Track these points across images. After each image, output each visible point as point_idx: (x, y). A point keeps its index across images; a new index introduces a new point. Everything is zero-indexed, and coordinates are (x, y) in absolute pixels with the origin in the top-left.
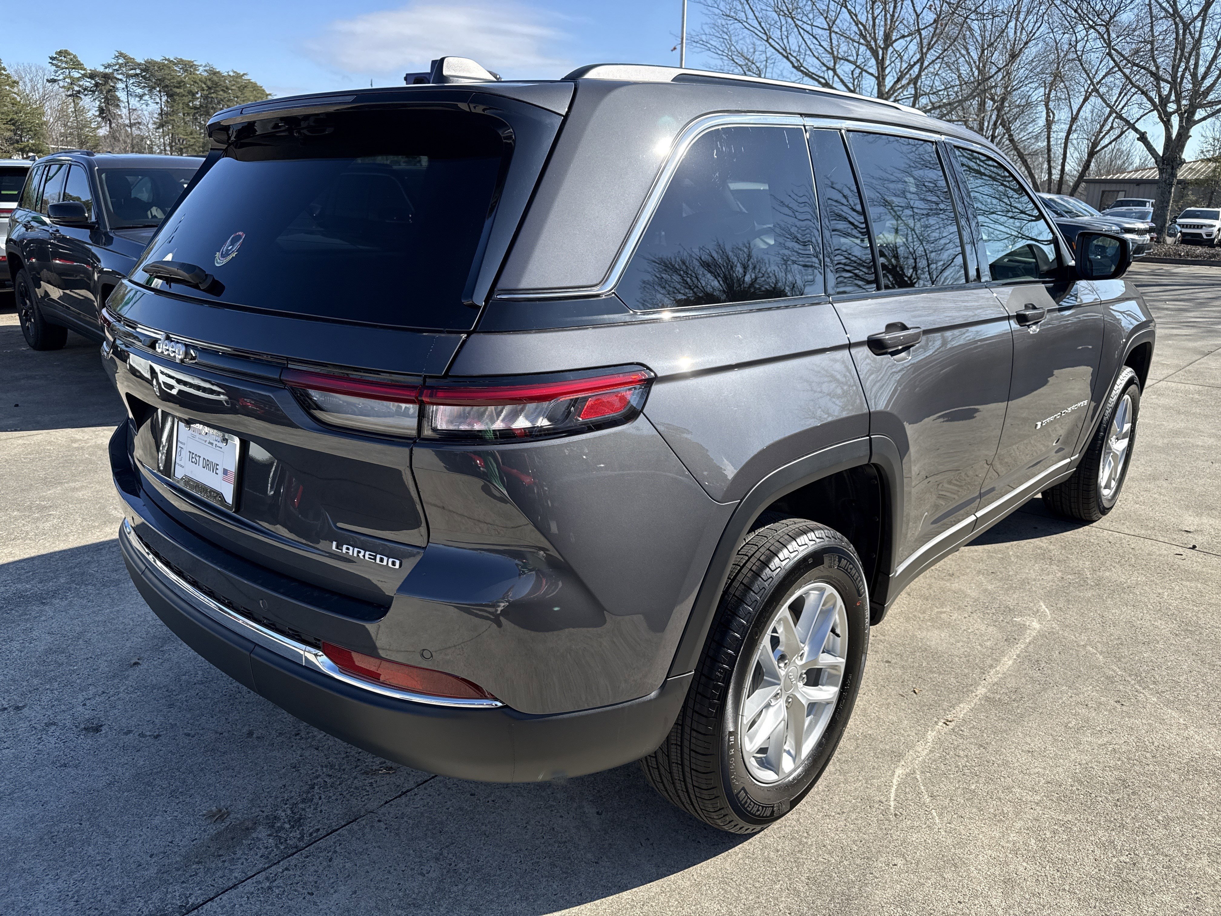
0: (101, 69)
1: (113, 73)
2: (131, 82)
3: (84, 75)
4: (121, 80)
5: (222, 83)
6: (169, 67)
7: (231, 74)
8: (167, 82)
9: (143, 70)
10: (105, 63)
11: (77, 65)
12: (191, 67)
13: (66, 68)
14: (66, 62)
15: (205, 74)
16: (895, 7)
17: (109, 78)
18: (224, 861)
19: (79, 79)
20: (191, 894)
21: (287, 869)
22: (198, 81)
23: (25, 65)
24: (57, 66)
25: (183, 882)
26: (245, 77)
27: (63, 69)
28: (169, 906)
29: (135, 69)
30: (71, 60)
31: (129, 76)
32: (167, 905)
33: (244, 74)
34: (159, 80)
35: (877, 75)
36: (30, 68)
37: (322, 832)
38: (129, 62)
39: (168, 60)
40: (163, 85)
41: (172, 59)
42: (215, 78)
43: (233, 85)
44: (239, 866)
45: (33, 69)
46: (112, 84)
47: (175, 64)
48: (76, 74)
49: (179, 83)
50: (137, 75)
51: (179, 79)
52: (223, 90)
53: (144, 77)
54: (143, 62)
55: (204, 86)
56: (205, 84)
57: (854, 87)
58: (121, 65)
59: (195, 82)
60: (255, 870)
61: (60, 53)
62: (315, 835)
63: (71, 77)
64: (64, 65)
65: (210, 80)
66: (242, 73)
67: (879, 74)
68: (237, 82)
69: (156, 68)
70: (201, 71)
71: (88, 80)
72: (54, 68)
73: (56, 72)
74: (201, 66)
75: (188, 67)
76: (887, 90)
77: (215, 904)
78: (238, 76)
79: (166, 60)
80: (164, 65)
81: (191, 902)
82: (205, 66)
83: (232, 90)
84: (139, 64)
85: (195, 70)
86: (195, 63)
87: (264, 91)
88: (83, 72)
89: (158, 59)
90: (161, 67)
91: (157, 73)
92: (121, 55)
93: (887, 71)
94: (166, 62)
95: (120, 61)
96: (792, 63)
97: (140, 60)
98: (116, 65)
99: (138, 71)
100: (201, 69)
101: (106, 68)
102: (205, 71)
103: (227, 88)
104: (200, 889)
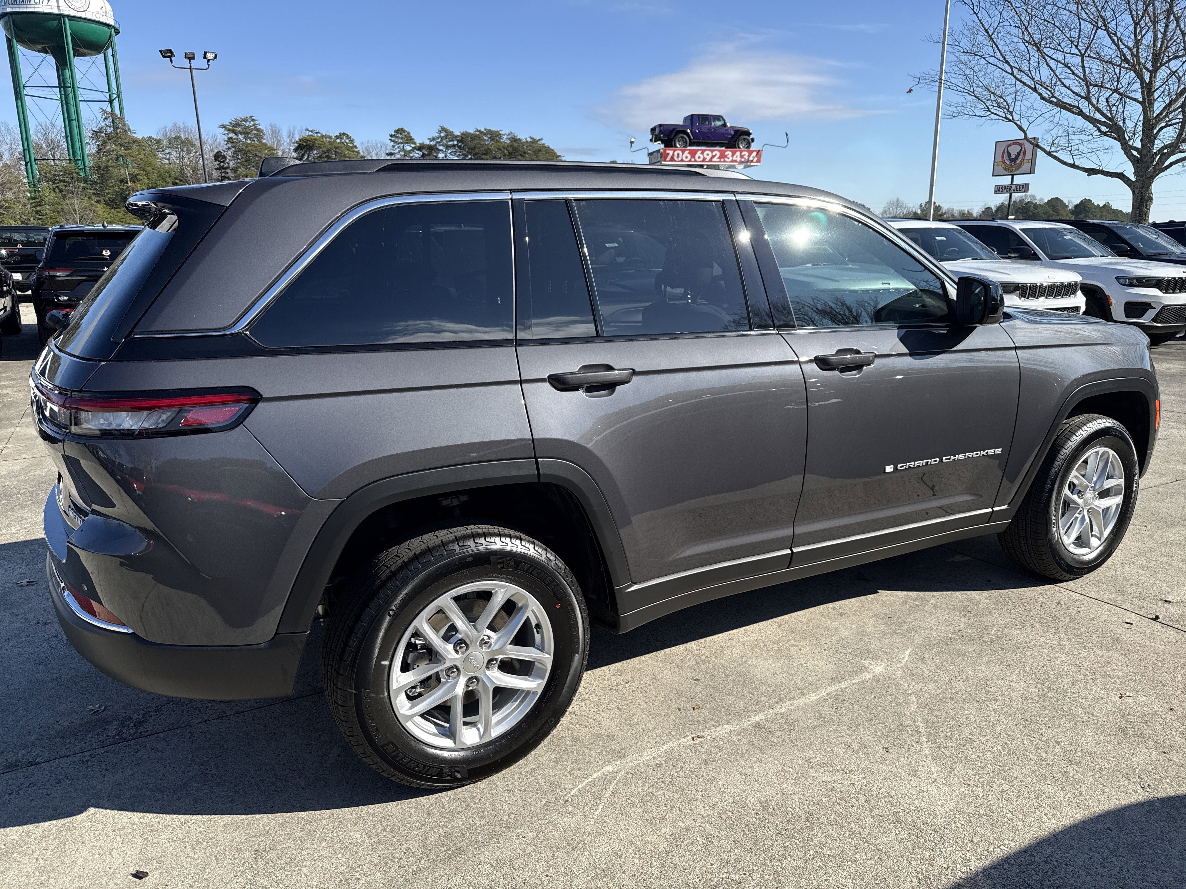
0: (427, 142)
1: (435, 145)
2: (449, 151)
3: (414, 148)
4: (442, 150)
5: (520, 148)
6: (480, 138)
7: (529, 140)
8: (477, 151)
9: (458, 141)
10: (431, 137)
11: (409, 140)
12: (497, 136)
13: (401, 143)
14: (402, 138)
15: (508, 141)
16: (1167, 26)
17: (432, 150)
18: (77, 740)
19: (410, 152)
20: (41, 755)
21: (107, 752)
22: (501, 148)
23: (374, 142)
24: (394, 142)
25: (44, 747)
26: (541, 142)
27: (398, 144)
28: (25, 760)
29: (453, 141)
30: (405, 136)
31: (448, 147)
32: (23, 759)
33: (539, 140)
34: (471, 149)
35: (1141, 100)
36: (377, 145)
37: (149, 733)
38: (448, 134)
39: (479, 131)
40: (474, 152)
41: (482, 130)
42: (516, 145)
43: (530, 150)
44: (83, 744)
45: (379, 145)
46: (435, 154)
47: (485, 135)
48: (408, 148)
49: (486, 150)
50: (454, 146)
51: (486, 147)
52: (521, 155)
53: (460, 147)
54: (459, 134)
55: (506, 152)
56: (507, 150)
57: (1111, 114)
58: (442, 138)
59: (499, 149)
60: (88, 748)
61: (397, 131)
62: (143, 733)
63: (404, 151)
64: (400, 141)
65: (511, 146)
66: (538, 139)
67: (1144, 99)
68: (533, 147)
69: (469, 139)
70: (505, 139)
71: (417, 152)
72: (392, 143)
73: (394, 146)
74: (505, 134)
75: (495, 136)
76: (1155, 115)
77: (48, 765)
78: (534, 141)
79: (478, 131)
80: (476, 136)
81: (38, 759)
82: (509, 135)
83: (528, 154)
84: (457, 136)
85: (500, 138)
86: (501, 132)
87: (555, 153)
88: (413, 146)
89: (471, 131)
90: (473, 137)
91: (469, 143)
92: (443, 129)
93: (1156, 95)
94: (477, 133)
95: (442, 135)
96: (1040, 94)
97: (457, 133)
98: (438, 138)
99: (455, 142)
100: (505, 137)
101: (431, 141)
102: (509, 139)
103: (524, 153)
104: (49, 754)
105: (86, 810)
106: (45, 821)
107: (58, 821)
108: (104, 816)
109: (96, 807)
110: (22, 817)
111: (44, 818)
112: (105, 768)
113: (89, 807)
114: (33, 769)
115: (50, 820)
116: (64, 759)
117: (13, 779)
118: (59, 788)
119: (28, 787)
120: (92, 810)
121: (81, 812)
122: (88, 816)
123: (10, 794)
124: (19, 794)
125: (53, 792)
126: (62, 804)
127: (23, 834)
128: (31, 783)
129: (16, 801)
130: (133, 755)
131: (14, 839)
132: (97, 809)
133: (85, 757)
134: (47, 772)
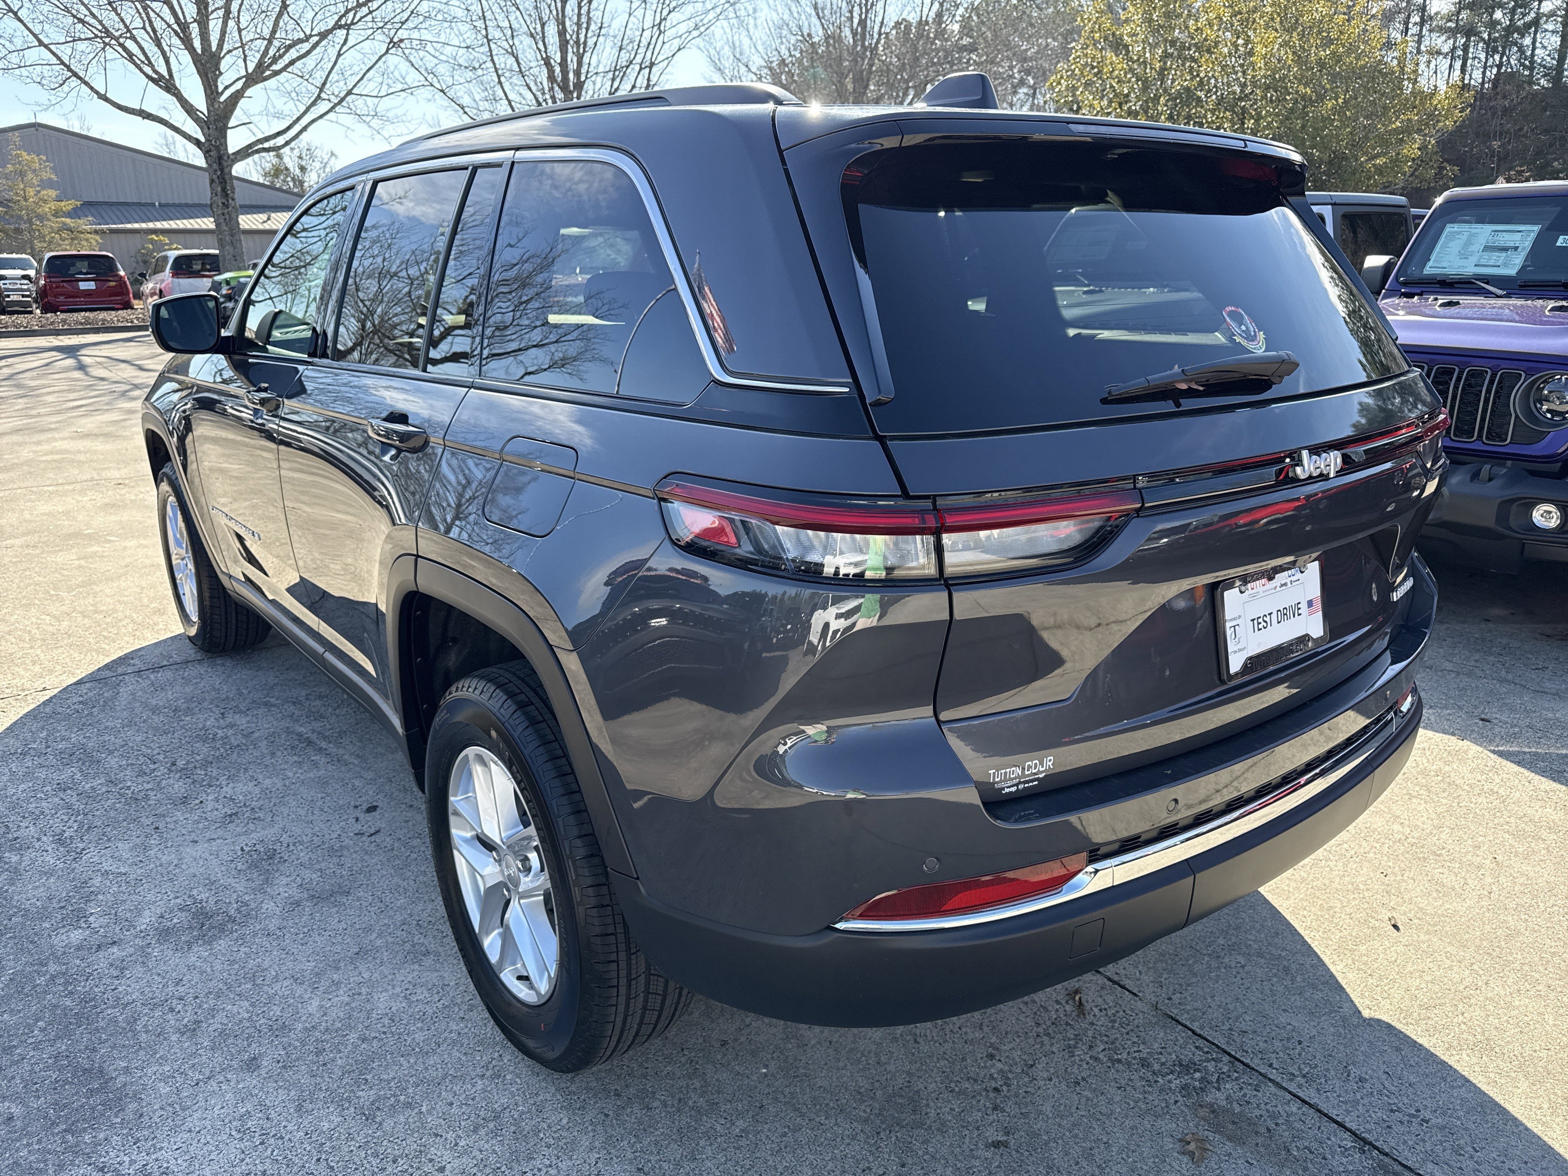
18: (1277, 1124)
20: (1340, 1147)
21: (1271, 1065)
25: (1324, 1158)
28: (1365, 1164)
32: (1364, 1167)
37: (1200, 1043)
44: (1279, 1108)
60: (1281, 1093)
62: (1206, 1050)
77: (1347, 1119)
81: (1350, 1144)
104: (1329, 1139)
105: (1371, 1019)
106: (1421, 1045)
107: (1408, 1033)
108: (1362, 996)
109: (1359, 1012)
110: (1439, 1074)
111: (1419, 1050)
112: (1298, 1047)
113: (1365, 1020)
114: (1369, 1132)
115: (1415, 1042)
116: (1323, 1107)
117: (1405, 1142)
118: (1370, 1072)
119: (1399, 1110)
120: (1366, 1014)
121: (1379, 1021)
122: (1375, 1011)
123: (1427, 1122)
124: (1418, 1111)
125: (1381, 1073)
126: (1386, 1048)
127: (1454, 1052)
128: (1392, 1111)
129: (1428, 1103)
130: (1255, 1032)
131: (1468, 1055)
132: (1361, 1009)
133: (1300, 1086)
134: (1360, 1108)
